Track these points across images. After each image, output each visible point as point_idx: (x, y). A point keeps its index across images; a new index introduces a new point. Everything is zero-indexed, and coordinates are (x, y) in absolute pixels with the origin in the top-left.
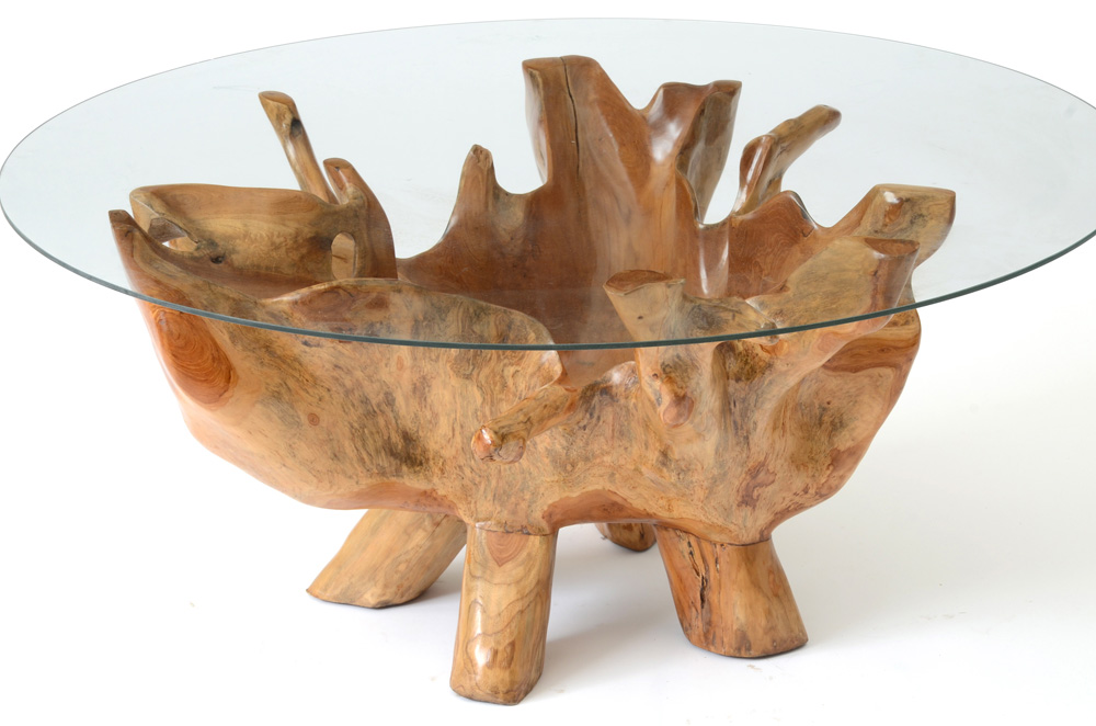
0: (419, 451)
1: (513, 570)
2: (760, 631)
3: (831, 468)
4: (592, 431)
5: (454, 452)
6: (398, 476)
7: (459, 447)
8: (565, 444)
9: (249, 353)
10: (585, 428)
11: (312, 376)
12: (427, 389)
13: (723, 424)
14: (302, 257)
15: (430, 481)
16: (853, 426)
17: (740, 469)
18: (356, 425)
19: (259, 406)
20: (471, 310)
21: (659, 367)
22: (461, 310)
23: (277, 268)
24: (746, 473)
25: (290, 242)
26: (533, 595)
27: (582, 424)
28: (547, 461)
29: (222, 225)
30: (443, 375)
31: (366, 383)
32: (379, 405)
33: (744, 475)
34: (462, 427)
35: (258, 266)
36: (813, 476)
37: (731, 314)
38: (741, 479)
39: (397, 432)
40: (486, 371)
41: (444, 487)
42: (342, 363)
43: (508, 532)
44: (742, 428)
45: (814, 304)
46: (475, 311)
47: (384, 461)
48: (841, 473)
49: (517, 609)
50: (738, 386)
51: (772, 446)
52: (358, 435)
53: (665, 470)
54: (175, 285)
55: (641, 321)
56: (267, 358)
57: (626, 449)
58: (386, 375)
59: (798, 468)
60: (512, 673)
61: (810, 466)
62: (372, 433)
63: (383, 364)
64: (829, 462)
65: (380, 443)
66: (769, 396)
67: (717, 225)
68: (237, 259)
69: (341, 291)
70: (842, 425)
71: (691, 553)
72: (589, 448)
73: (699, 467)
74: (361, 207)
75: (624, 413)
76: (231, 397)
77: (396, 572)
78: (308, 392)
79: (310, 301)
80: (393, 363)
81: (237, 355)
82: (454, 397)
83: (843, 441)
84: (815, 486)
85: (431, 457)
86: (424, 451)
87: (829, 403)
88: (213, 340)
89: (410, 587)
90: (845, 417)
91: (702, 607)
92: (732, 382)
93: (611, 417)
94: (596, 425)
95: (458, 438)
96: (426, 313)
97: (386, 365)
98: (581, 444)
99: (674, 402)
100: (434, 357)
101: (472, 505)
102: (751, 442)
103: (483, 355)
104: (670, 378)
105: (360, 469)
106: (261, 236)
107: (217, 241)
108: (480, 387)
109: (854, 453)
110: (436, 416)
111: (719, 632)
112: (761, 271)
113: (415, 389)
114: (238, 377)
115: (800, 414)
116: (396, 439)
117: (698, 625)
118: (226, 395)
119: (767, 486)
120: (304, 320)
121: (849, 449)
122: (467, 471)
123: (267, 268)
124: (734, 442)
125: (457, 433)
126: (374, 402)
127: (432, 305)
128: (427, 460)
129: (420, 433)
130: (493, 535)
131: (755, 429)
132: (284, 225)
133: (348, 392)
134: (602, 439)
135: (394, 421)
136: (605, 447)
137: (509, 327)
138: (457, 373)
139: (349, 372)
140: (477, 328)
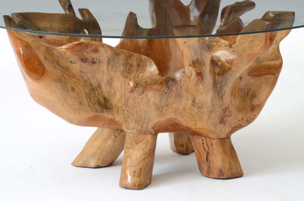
0: (109, 104)
1: (142, 146)
2: (227, 169)
3: (251, 111)
4: (169, 94)
5: (121, 105)
6: (102, 113)
7: (123, 103)
8: (159, 100)
9: (51, 64)
10: (166, 93)
11: (73, 74)
12: (112, 82)
13: (214, 90)
15: (113, 115)
16: (259, 96)
17: (220, 109)
18: (88, 93)
19: (54, 82)
20: (128, 55)
21: (191, 62)
22: (124, 55)
23: (61, 41)
24: (222, 110)
25: (66, 31)
26: (148, 154)
27: (165, 92)
28: (153, 107)
30: (118, 77)
31: (91, 79)
32: (96, 87)
33: (221, 111)
34: (124, 95)
35: (55, 40)
36: (245, 114)
37: (216, 42)
38: (220, 113)
39: (102, 97)
40: (133, 75)
41: (118, 118)
42: (83, 70)
43: (140, 134)
44: (220, 93)
45: (245, 46)
46: (129, 55)
47: (97, 106)
48: (255, 113)
49: (143, 158)
50: (219, 77)
51: (231, 101)
52: (88, 97)
53: (194, 108)
54: (26, 40)
55: (185, 44)
56: (57, 66)
57: (180, 101)
58: (99, 76)
59: (240, 111)
60: (141, 179)
61: (244, 110)
62: (93, 97)
63: (97, 72)
64: (251, 109)
65: (96, 100)
66: (230, 81)
68: (48, 37)
69: (83, 44)
70: (255, 96)
71: (203, 143)
72: (168, 101)
73: (205, 106)
74: (91, 22)
75: (180, 88)
76: (44, 78)
77: (102, 155)
78: (71, 80)
79: (72, 48)
80: (101, 72)
81: (46, 64)
82: (122, 85)
83: (256, 102)
84: (246, 118)
85: (114, 107)
86: (111, 105)
87: (250, 88)
88: (38, 58)
89: (106, 160)
90: (256, 93)
91: (207, 162)
92: (217, 76)
93: (175, 90)
94: (170, 92)
95: (123, 100)
96: (112, 55)
97: (98, 73)
98: (165, 100)
99: (197, 75)
100: (115, 70)
101: (128, 125)
102: (223, 99)
103: (132, 69)
104: (195, 66)
105: (89, 109)
106: (56, 28)
107: (41, 29)
109: (259, 106)
110: (115, 92)
111: (213, 170)
113: (108, 82)
114: (47, 71)
115: (240, 92)
116: (102, 100)
117: (205, 168)
118: (43, 77)
119: (229, 117)
120: (70, 54)
121: (258, 105)
122: (126, 112)
123: (58, 41)
124: (218, 98)
125: (123, 98)
126: (94, 86)
127: (114, 52)
128: (112, 108)
129: (110, 98)
130: (135, 134)
131: (225, 94)
132: (64, 25)
133: (85, 81)
134: (172, 98)
135: (101, 93)
136: (173, 101)
137: (141, 61)
138: (123, 76)
139: (85, 74)
140: (130, 61)
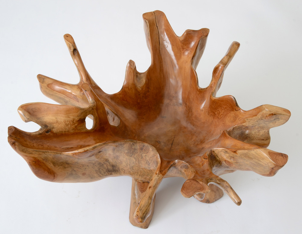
0: (117, 168)
4: (169, 172)
5: (127, 169)
6: (111, 175)
7: (129, 168)
12: (118, 158)
14: (76, 127)
18: (97, 170)
22: (128, 144)
23: (68, 131)
25: (71, 123)
29: (49, 118)
30: (123, 156)
35: (62, 132)
39: (110, 166)
40: (136, 155)
42: (91, 160)
43: (144, 182)
46: (132, 143)
52: (98, 172)
56: (66, 166)
58: (105, 157)
62: (102, 170)
65: (105, 171)
67: (204, 89)
68: (55, 130)
74: (94, 106)
80: (107, 155)
82: (127, 160)
85: (121, 169)
86: (119, 168)
93: (176, 171)
96: (117, 146)
97: (105, 155)
100: (120, 153)
101: (133, 176)
103: (135, 152)
105: (99, 178)
106: (62, 122)
107: (47, 125)
108: (135, 158)
110: (121, 162)
112: (220, 113)
113: (115, 158)
116: (110, 168)
120: (77, 157)
122: (131, 172)
123: (65, 132)
125: (128, 166)
126: (102, 163)
127: (119, 144)
128: (120, 170)
129: (117, 165)
130: (139, 183)
132: (69, 117)
133: (94, 164)
135: (109, 164)
137: (143, 147)
138: (127, 155)
140: (133, 147)
